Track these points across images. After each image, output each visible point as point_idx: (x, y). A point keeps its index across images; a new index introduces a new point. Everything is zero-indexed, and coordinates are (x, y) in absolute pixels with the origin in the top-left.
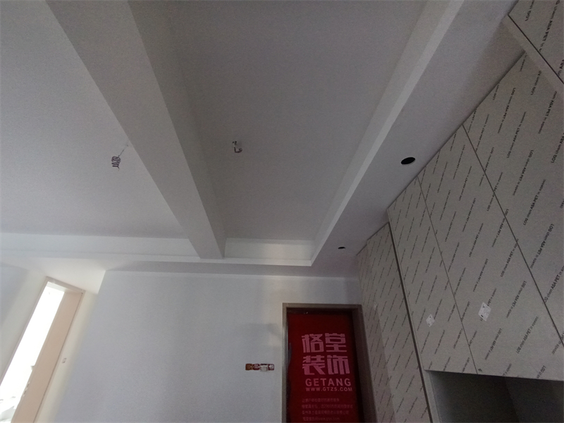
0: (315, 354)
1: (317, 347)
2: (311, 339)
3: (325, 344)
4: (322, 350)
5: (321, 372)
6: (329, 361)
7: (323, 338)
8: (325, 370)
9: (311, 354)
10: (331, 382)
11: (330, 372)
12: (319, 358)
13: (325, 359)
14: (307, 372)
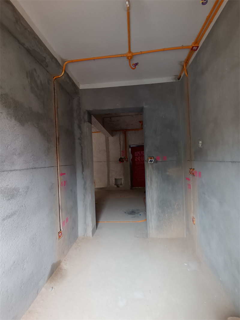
0: (138, 156)
1: (139, 155)
2: (137, 153)
3: (141, 154)
4: (140, 155)
5: (140, 160)
6: (142, 158)
7: (140, 153)
8: (141, 160)
9: (137, 156)
10: (142, 162)
11: (142, 160)
12: (139, 157)
13: (141, 157)
14: (136, 160)
